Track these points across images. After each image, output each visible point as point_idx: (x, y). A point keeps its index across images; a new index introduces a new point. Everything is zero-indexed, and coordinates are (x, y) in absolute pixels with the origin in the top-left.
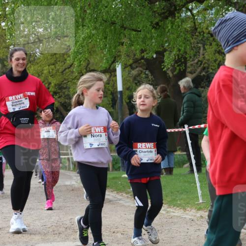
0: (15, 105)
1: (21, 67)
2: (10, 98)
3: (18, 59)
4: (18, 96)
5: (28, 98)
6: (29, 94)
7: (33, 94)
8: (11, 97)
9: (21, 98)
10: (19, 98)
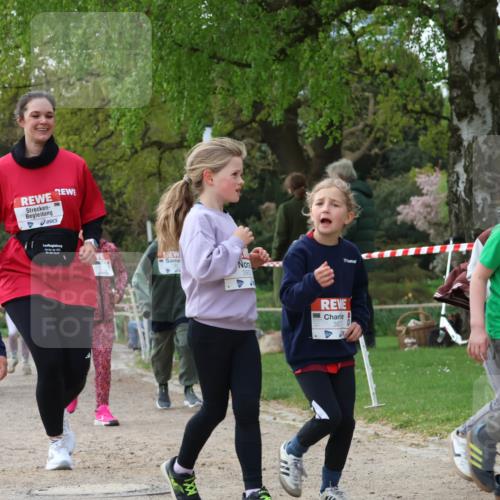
0: (34, 216)
6: (62, 192)
8: (26, 198)
10: (43, 201)
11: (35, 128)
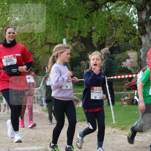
10: (11, 57)
11: (9, 37)
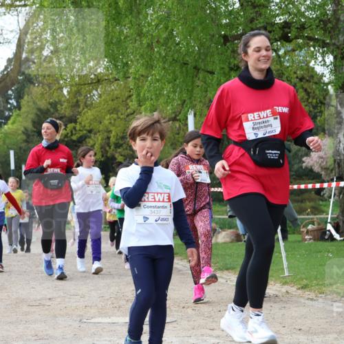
0: (258, 128)
1: (265, 63)
2: (250, 116)
3: (258, 50)
4: (263, 114)
5: (278, 117)
6: (280, 109)
7: (286, 110)
8: (252, 115)
9: (267, 117)
10: (265, 116)
11: (258, 60)
